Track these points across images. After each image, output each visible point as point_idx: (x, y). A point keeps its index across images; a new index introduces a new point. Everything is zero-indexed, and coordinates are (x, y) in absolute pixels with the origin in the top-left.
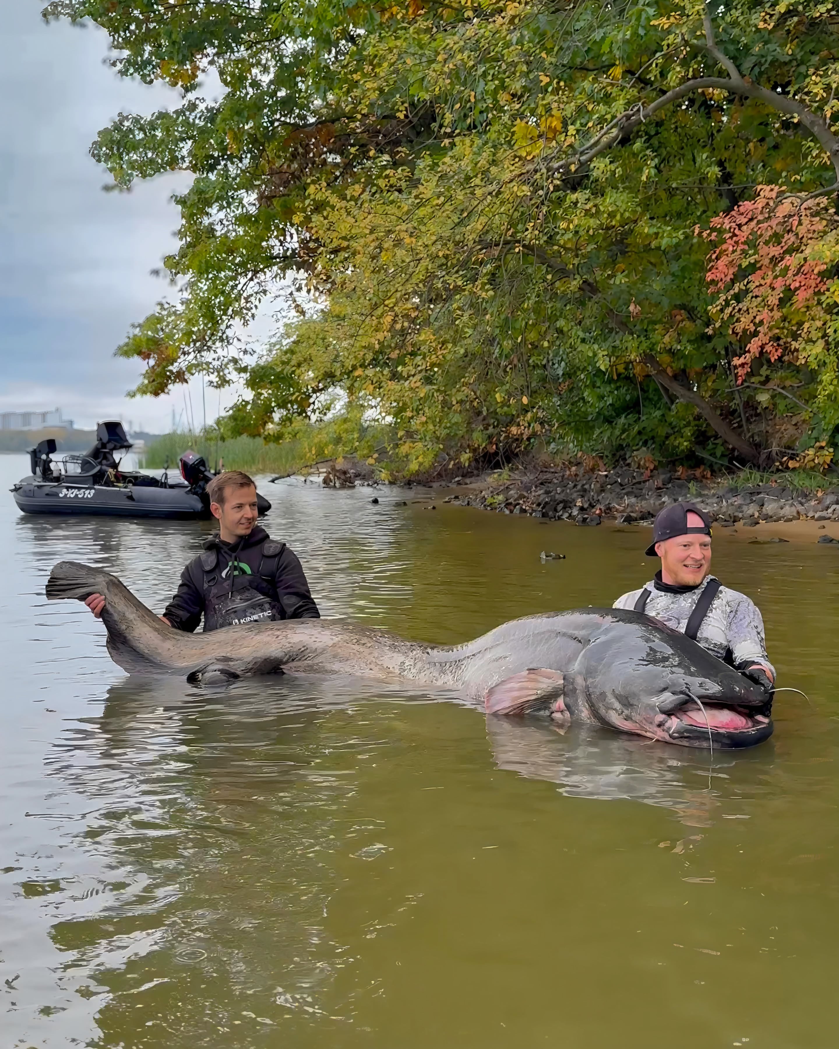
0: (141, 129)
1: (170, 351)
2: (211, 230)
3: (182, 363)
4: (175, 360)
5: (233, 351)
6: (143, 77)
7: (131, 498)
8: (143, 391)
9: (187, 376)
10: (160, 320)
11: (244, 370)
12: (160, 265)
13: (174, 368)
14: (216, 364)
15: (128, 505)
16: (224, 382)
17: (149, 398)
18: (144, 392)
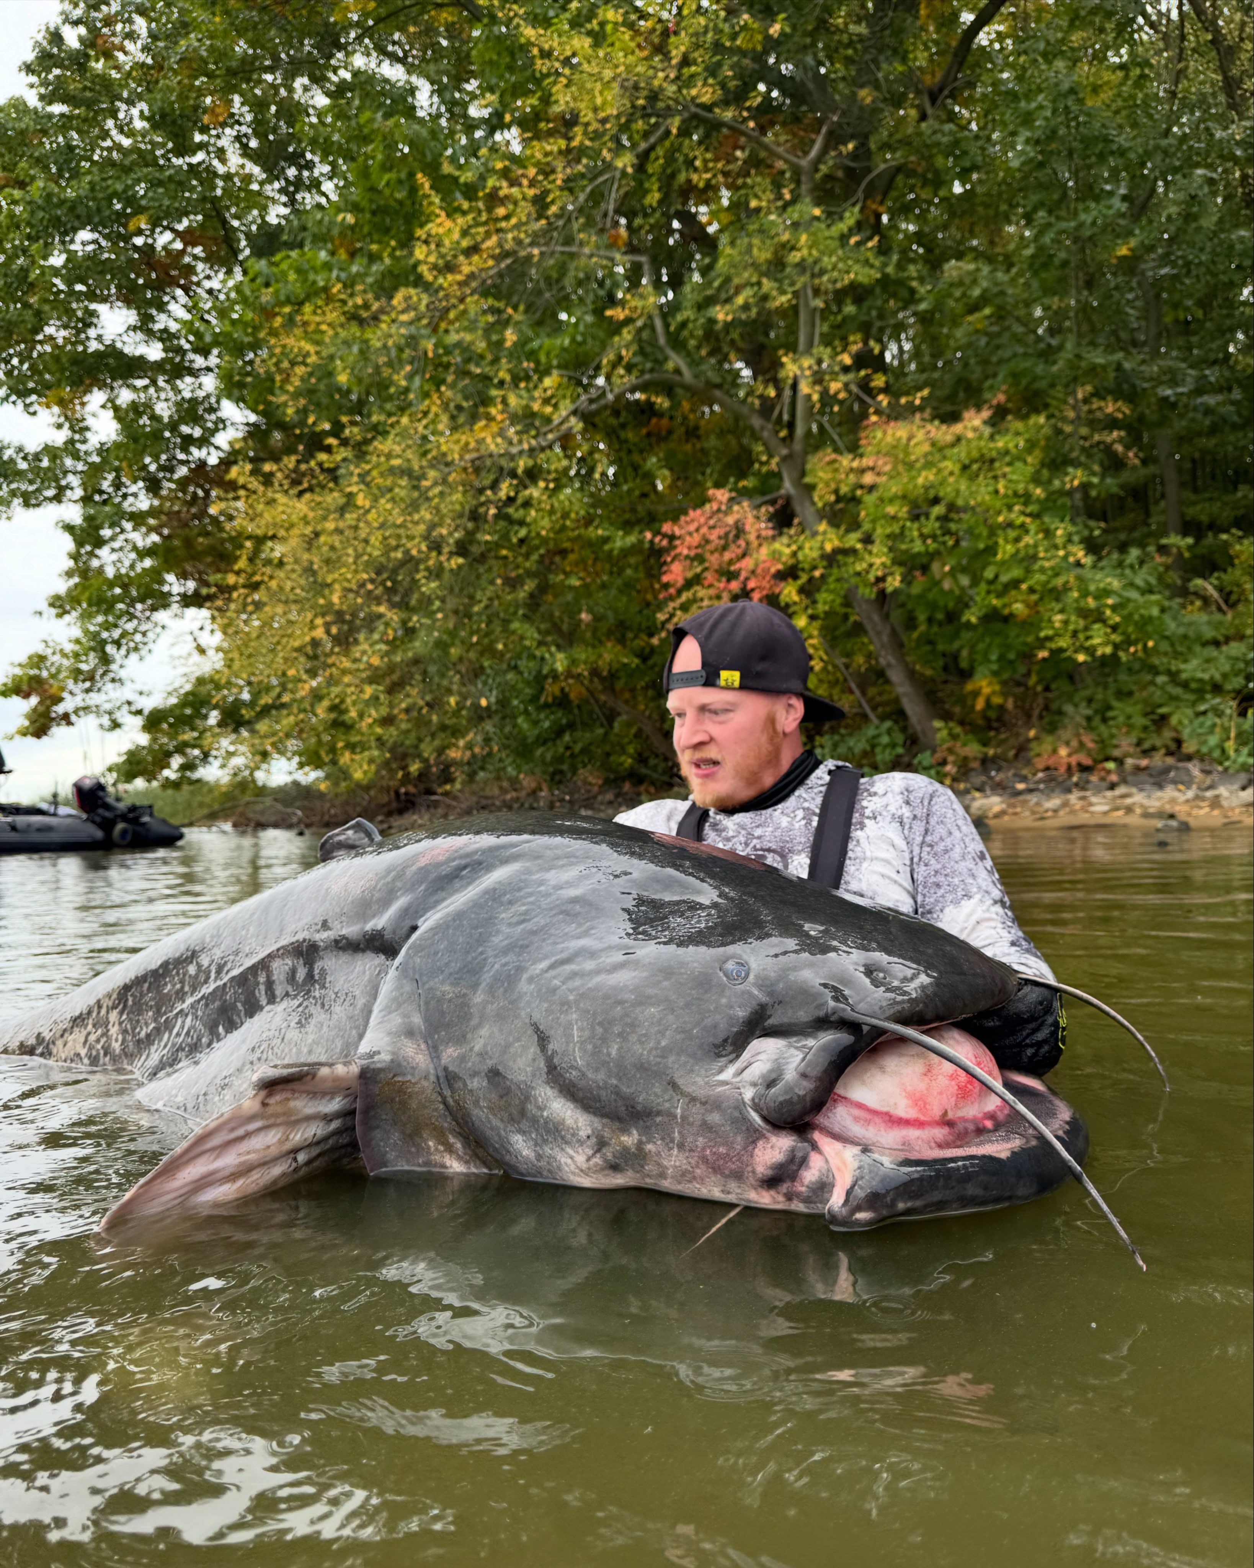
0: (25, 458)
1: (53, 691)
2: (100, 570)
3: (67, 705)
4: (61, 700)
5: (127, 693)
6: (27, 406)
7: (14, 828)
8: (24, 733)
9: (73, 718)
10: (42, 658)
11: (139, 712)
12: (43, 606)
13: (60, 709)
14: (108, 706)
15: (13, 837)
16: (116, 725)
17: (30, 740)
18: (24, 735)
